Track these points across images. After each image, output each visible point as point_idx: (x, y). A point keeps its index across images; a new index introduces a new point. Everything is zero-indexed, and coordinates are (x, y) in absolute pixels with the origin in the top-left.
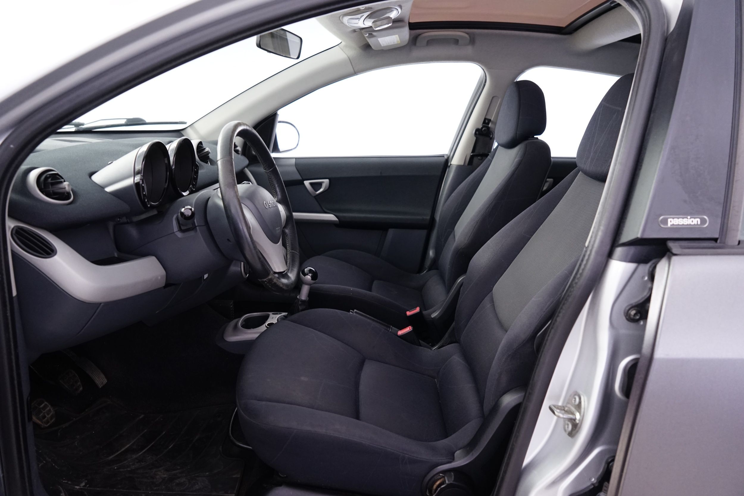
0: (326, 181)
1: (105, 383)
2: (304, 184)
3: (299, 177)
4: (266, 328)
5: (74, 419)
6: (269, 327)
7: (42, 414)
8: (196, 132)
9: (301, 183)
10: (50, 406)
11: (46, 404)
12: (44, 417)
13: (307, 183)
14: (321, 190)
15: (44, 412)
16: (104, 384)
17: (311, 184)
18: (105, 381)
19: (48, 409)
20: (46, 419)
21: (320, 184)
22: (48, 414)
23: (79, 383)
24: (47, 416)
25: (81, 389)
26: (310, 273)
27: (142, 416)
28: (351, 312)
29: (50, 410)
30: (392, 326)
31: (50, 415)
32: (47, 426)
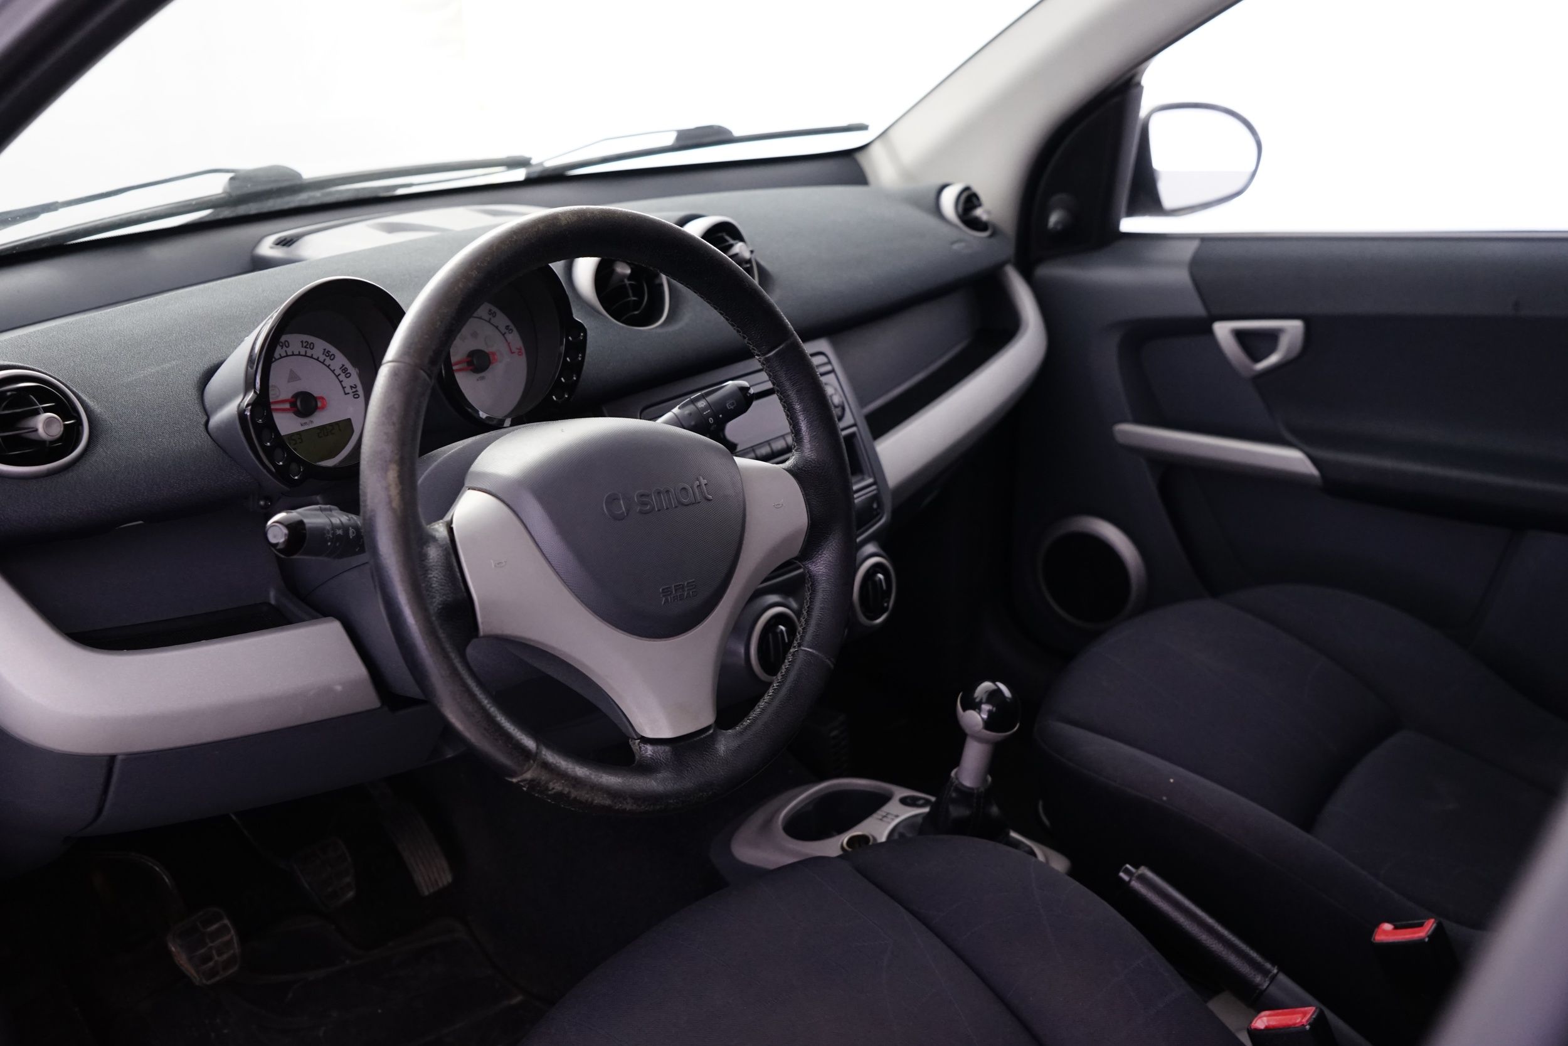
0: (1292, 329)
1: (445, 883)
2: (1210, 332)
3: (1196, 308)
4: (839, 852)
5: (348, 962)
6: (849, 850)
7: (203, 951)
8: (893, 154)
9: (1203, 328)
10: (233, 932)
11: (225, 926)
12: (207, 958)
13: (1223, 330)
14: (1273, 359)
15: (211, 945)
16: (441, 885)
17: (1239, 335)
18: (447, 878)
19: (226, 938)
20: (211, 964)
21: (1271, 339)
22: (220, 954)
23: (348, 879)
24: (216, 958)
25: (351, 894)
26: (988, 702)
27: (518, 999)
28: (1127, 872)
29: (231, 941)
30: (1280, 970)
31: (225, 956)
32: (209, 983)
